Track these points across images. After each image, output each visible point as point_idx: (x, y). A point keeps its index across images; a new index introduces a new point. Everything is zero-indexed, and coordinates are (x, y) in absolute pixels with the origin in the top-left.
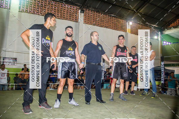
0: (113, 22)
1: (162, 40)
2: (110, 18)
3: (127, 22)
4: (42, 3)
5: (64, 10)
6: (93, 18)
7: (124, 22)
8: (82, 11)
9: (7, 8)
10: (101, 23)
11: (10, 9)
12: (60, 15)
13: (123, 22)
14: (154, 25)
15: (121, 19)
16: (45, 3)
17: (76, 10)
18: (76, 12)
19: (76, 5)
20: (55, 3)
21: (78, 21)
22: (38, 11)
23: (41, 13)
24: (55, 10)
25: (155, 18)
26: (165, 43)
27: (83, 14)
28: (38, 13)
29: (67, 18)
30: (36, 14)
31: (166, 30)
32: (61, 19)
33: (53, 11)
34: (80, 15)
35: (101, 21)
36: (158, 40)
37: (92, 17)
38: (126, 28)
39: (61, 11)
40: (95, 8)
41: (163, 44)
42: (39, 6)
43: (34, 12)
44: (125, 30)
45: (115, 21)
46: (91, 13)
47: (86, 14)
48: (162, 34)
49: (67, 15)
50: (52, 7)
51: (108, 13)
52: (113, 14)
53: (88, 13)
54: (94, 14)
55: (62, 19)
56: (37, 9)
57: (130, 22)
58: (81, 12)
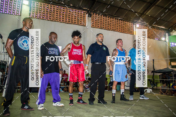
0: (120, 25)
1: (170, 41)
2: (117, 22)
3: (134, 24)
4: (51, 8)
5: (72, 15)
6: (101, 21)
7: (132, 25)
8: (90, 15)
9: (19, 15)
10: (108, 27)
11: (21, 16)
12: (69, 20)
13: (130, 24)
14: (161, 27)
15: (128, 22)
16: (54, 9)
17: (84, 14)
18: (84, 16)
19: (84, 10)
20: (63, 8)
21: (86, 25)
22: (47, 16)
23: (50, 19)
24: (64, 15)
25: (162, 20)
26: (173, 44)
27: (90, 18)
28: (47, 18)
29: (75, 23)
30: (46, 20)
31: (174, 31)
32: (69, 24)
33: (61, 16)
34: (88, 19)
35: (108, 25)
36: (166, 42)
37: (99, 21)
38: (133, 30)
39: (69, 16)
40: (102, 12)
41: (171, 46)
42: (48, 12)
43: (44, 18)
44: (132, 33)
45: (122, 24)
46: (98, 17)
47: (93, 18)
48: (169, 35)
49: (75, 20)
50: (61, 12)
51: (116, 17)
52: (120, 17)
53: (96, 17)
54: (101, 18)
55: (71, 24)
56: (46, 14)
57: (137, 25)
58: (88, 16)
